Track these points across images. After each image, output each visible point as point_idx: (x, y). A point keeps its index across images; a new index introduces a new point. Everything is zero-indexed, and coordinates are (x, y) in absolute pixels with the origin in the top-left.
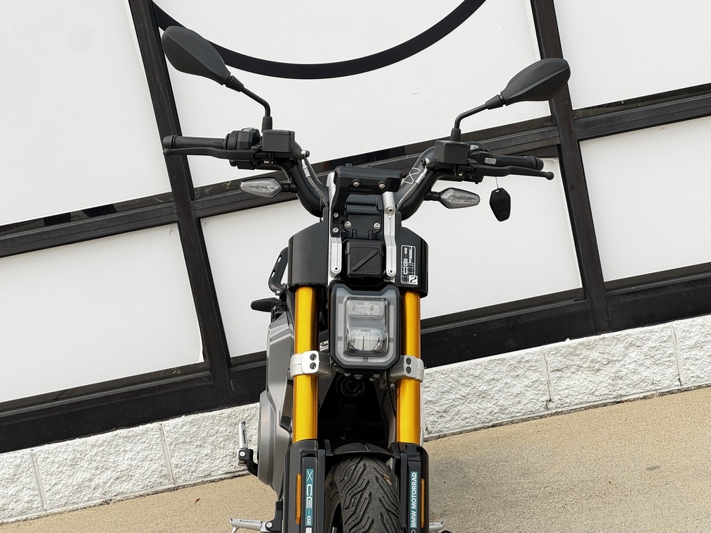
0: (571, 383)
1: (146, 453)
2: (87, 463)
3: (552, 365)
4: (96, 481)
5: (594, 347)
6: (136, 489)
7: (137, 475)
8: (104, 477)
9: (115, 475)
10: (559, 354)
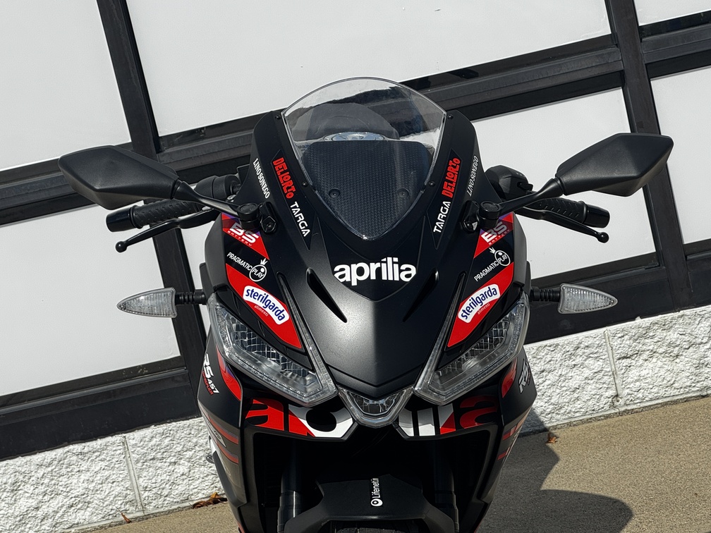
0: (644, 373)
1: (107, 473)
2: (32, 488)
3: (619, 351)
4: (44, 509)
5: (672, 327)
6: (95, 519)
7: (95, 501)
8: (55, 504)
9: (68, 502)
10: (626, 337)
